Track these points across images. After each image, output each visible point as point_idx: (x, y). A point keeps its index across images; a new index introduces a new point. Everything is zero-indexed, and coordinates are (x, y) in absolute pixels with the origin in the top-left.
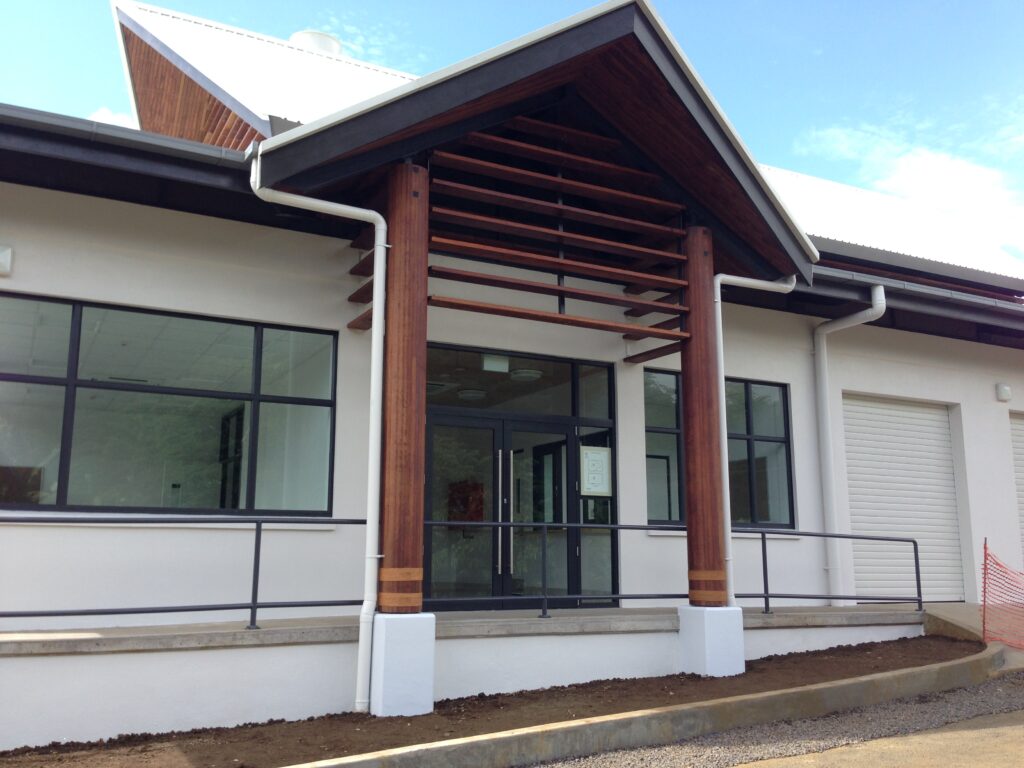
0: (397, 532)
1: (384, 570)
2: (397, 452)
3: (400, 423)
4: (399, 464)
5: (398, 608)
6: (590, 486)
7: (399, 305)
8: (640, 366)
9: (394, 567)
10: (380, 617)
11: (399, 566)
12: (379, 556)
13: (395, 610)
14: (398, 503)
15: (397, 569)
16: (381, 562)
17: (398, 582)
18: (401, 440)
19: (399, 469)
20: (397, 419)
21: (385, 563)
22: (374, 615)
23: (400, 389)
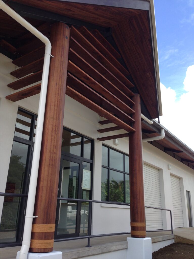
0: (47, 202)
1: (36, 226)
2: (50, 157)
3: (53, 141)
4: (51, 163)
5: (44, 249)
6: (85, 186)
7: (56, 84)
8: (101, 142)
9: (43, 223)
10: (32, 255)
11: (46, 223)
12: (34, 217)
13: (42, 251)
14: (49, 185)
15: (44, 225)
16: (34, 221)
17: (45, 233)
18: (53, 151)
19: (51, 166)
20: (51, 140)
21: (37, 221)
22: (28, 254)
23: (54, 124)
